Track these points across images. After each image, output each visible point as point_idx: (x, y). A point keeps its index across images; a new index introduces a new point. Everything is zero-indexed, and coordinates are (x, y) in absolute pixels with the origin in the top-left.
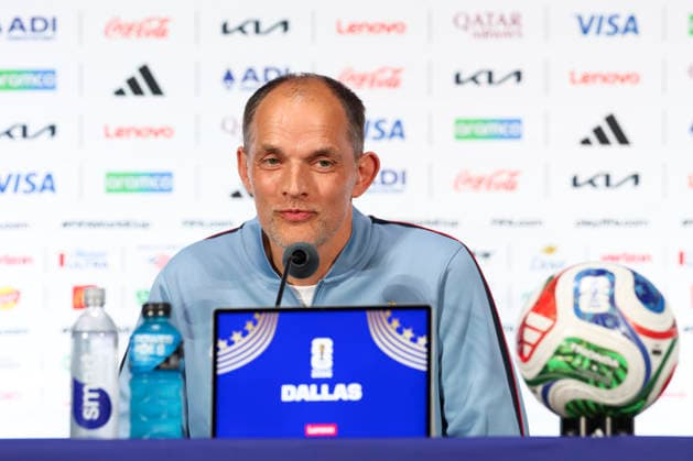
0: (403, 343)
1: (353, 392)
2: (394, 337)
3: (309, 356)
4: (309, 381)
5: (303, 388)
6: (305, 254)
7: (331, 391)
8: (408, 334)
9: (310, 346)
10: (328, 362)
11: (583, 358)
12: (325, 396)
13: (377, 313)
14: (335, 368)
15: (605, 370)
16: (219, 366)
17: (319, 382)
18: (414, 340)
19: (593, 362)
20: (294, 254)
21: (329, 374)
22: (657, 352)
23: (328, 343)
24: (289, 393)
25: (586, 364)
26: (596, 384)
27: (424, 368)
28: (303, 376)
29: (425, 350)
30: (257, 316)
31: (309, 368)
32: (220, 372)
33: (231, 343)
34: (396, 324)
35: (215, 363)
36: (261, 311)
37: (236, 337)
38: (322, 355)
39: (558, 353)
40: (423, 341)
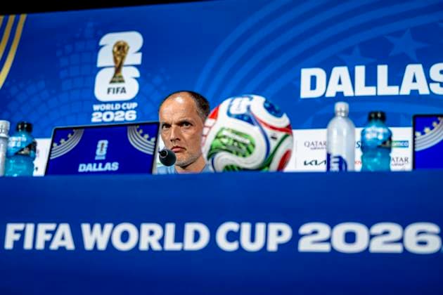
0: (143, 141)
2: (139, 138)
3: (95, 148)
5: (90, 165)
7: (103, 166)
8: (147, 136)
9: (97, 144)
10: (104, 152)
11: (230, 138)
12: (100, 169)
13: (132, 127)
14: (107, 155)
15: (241, 146)
16: (52, 155)
17: (98, 162)
19: (235, 141)
21: (104, 158)
22: (274, 138)
23: (106, 142)
24: (82, 168)
25: (231, 142)
26: (237, 154)
27: (152, 153)
28: (91, 159)
29: (153, 144)
30: (74, 131)
31: (95, 154)
32: (52, 158)
33: (59, 144)
34: (141, 131)
35: (50, 154)
36: (77, 128)
37: (62, 141)
38: (102, 148)
39: (217, 137)
40: (153, 139)
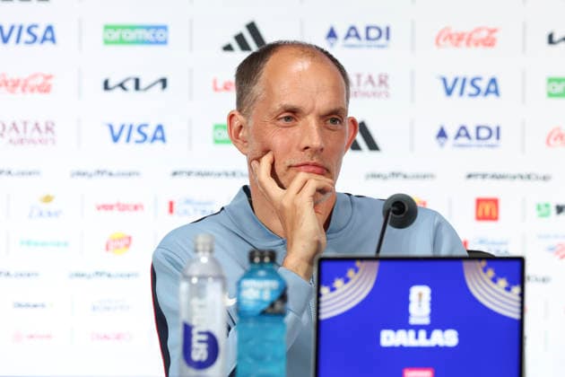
0: (497, 293)
1: (448, 338)
2: (489, 286)
3: (407, 302)
4: (407, 327)
5: (401, 333)
6: (404, 206)
7: (428, 337)
8: (503, 283)
9: (407, 294)
10: (426, 309)
12: (423, 341)
13: (472, 263)
14: (433, 315)
16: (322, 311)
17: (417, 328)
18: (508, 289)
20: (393, 205)
21: (426, 321)
23: (425, 291)
24: (388, 338)
27: (517, 316)
28: (401, 321)
29: (518, 298)
30: (358, 264)
31: (407, 314)
32: (323, 316)
33: (333, 289)
34: (491, 273)
35: (318, 308)
36: (362, 259)
37: (338, 283)
38: (420, 301)
40: (516, 290)
